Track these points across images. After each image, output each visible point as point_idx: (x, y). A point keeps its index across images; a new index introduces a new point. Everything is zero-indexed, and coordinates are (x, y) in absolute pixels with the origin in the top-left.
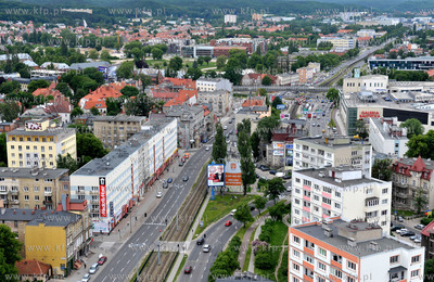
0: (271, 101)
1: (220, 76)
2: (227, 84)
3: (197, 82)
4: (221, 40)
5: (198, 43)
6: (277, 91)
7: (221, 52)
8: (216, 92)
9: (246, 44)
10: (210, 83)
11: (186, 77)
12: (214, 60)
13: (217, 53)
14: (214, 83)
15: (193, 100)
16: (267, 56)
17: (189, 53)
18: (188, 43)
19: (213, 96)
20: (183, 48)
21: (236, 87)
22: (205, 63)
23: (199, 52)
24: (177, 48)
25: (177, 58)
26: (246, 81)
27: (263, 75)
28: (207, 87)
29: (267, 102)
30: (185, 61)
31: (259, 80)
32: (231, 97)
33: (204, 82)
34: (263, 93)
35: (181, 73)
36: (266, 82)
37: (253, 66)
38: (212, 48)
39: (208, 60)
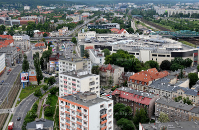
0: (47, 44)
1: (24, 33)
2: (28, 37)
3: (13, 36)
4: (23, 17)
5: (12, 19)
6: (50, 39)
7: (23, 23)
8: (22, 41)
9: (34, 19)
10: (20, 37)
11: (7, 34)
12: (20, 27)
13: (22, 23)
14: (21, 37)
15: (12, 44)
16: (45, 24)
17: (9, 23)
18: (7, 19)
19: (21, 43)
20: (5, 21)
21: (32, 38)
22: (16, 28)
23: (13, 23)
24: (3, 21)
25: (3, 26)
26: (36, 35)
27: (43, 33)
28: (18, 38)
30: (7, 27)
31: (42, 35)
32: (29, 43)
33: (17, 36)
34: (44, 40)
35: (5, 33)
36: (45, 35)
37: (39, 29)
38: (19, 21)
39: (18, 26)
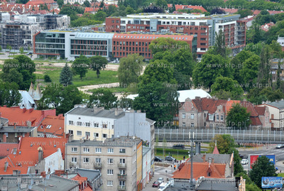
1: (126, 103)
2: (141, 124)
3: (69, 117)
4: (131, 18)
5: (75, 24)
6: (264, 141)
7: (130, 46)
8: (111, 142)
9: (191, 29)
11: (40, 106)
12: (113, 67)
13: (121, 49)
14: (110, 121)
15: (54, 162)
16: (243, 57)
17: (54, 47)
18: (50, 23)
19: (105, 154)
20: (40, 36)
22: (91, 73)
23: (78, 45)
24: (24, 34)
25: (21, 60)
26: (188, 117)
27: (230, 104)
28: (92, 130)
29: (237, 169)
30: (43, 67)
32: (149, 158)
33: (85, 119)
34: (226, 147)
35: (28, 97)
36: (239, 119)
37: (206, 82)
38: (109, 36)
39: (98, 65)
